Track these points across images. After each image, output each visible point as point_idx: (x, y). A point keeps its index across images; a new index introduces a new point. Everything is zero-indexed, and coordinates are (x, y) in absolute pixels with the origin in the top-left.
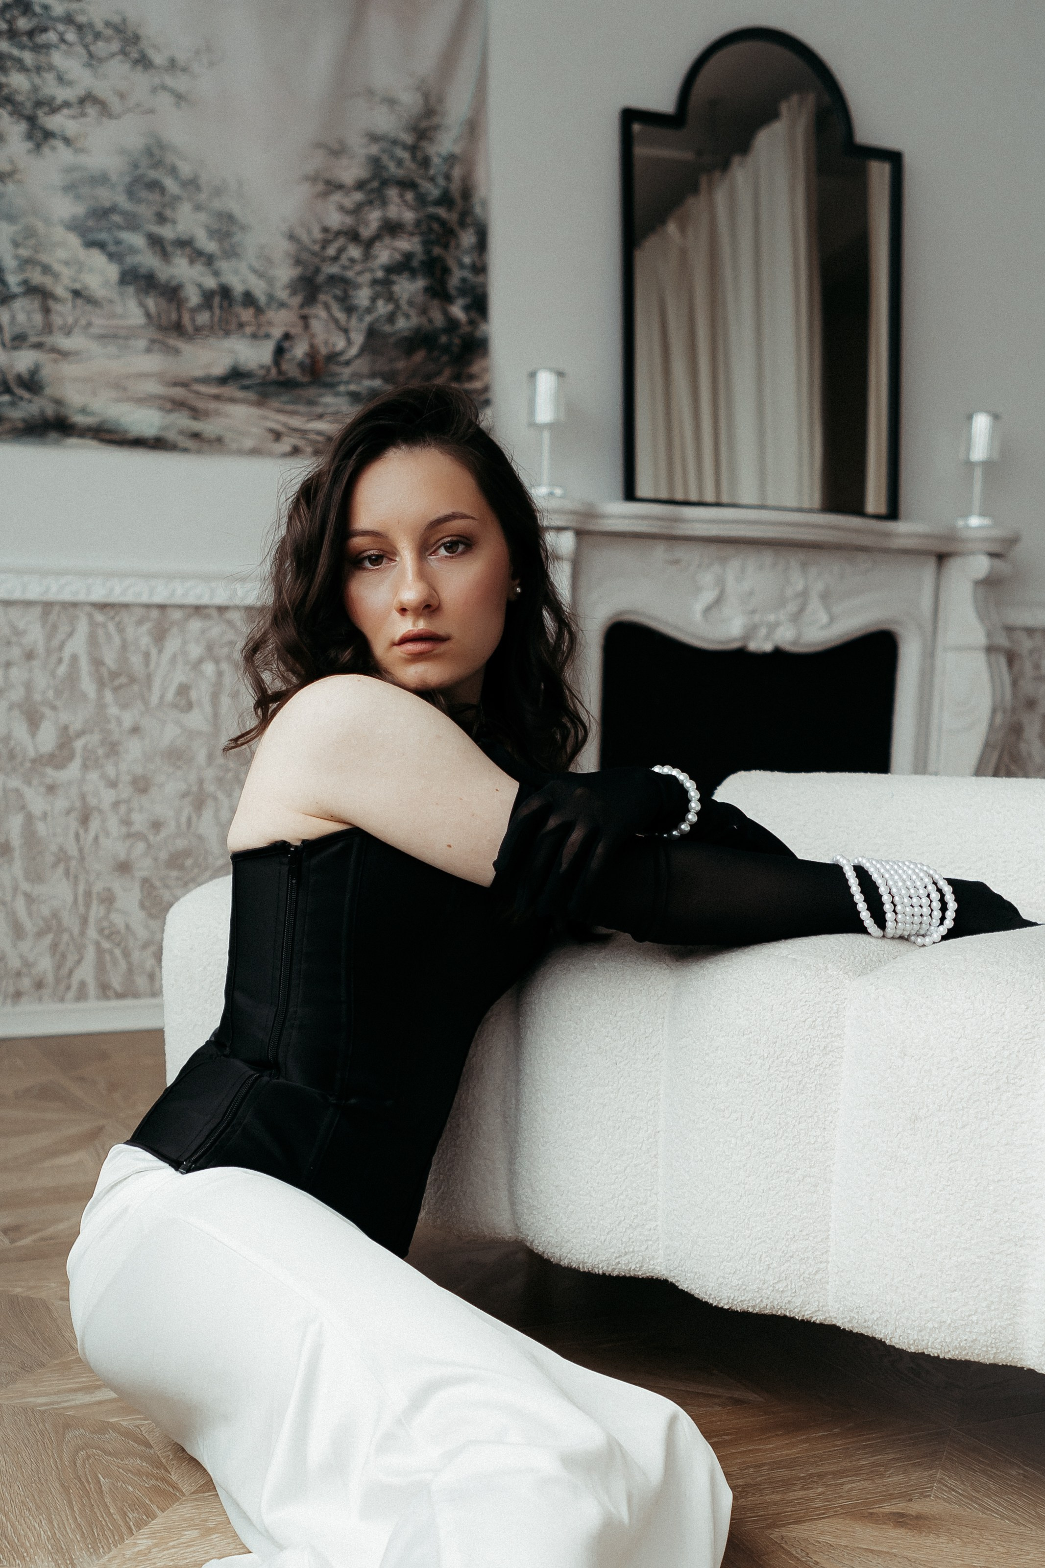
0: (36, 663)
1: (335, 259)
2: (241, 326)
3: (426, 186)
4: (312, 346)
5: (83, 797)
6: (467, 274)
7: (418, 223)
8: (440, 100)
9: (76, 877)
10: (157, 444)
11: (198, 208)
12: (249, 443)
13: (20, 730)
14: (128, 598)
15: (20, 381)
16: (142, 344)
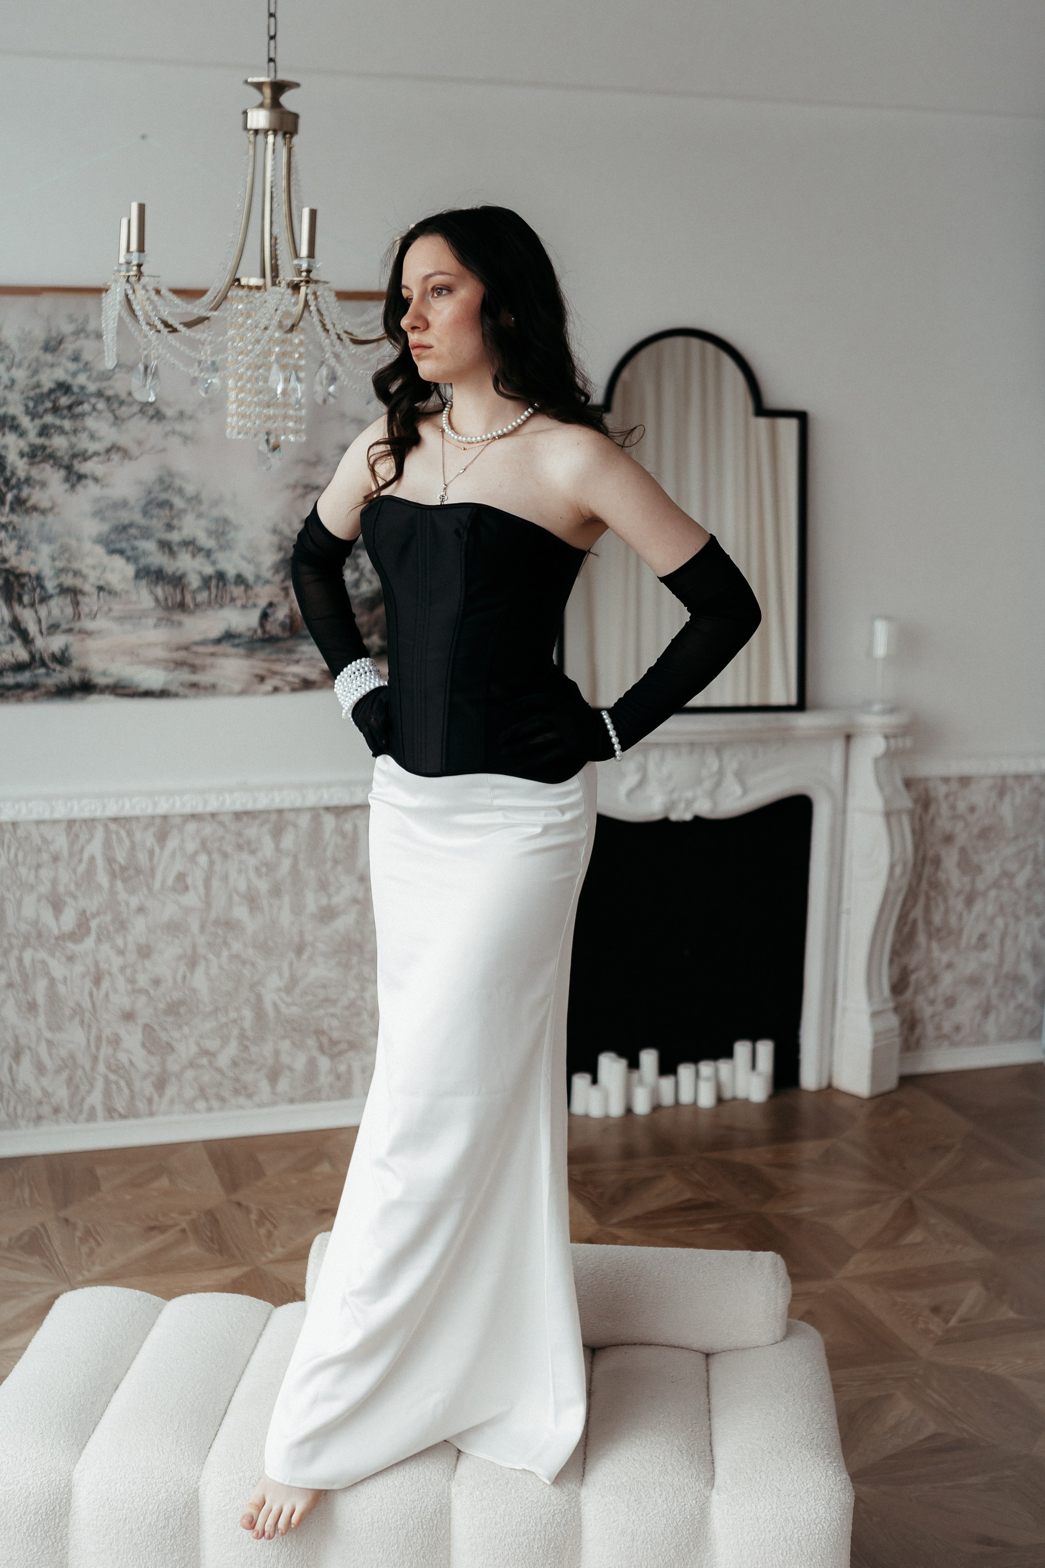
0: (61, 864)
2: (233, 600)
4: (292, 609)
5: (97, 964)
9: (89, 1026)
10: (163, 694)
11: (200, 516)
12: (237, 687)
13: (47, 916)
14: (137, 812)
15: (54, 658)
16: (151, 621)
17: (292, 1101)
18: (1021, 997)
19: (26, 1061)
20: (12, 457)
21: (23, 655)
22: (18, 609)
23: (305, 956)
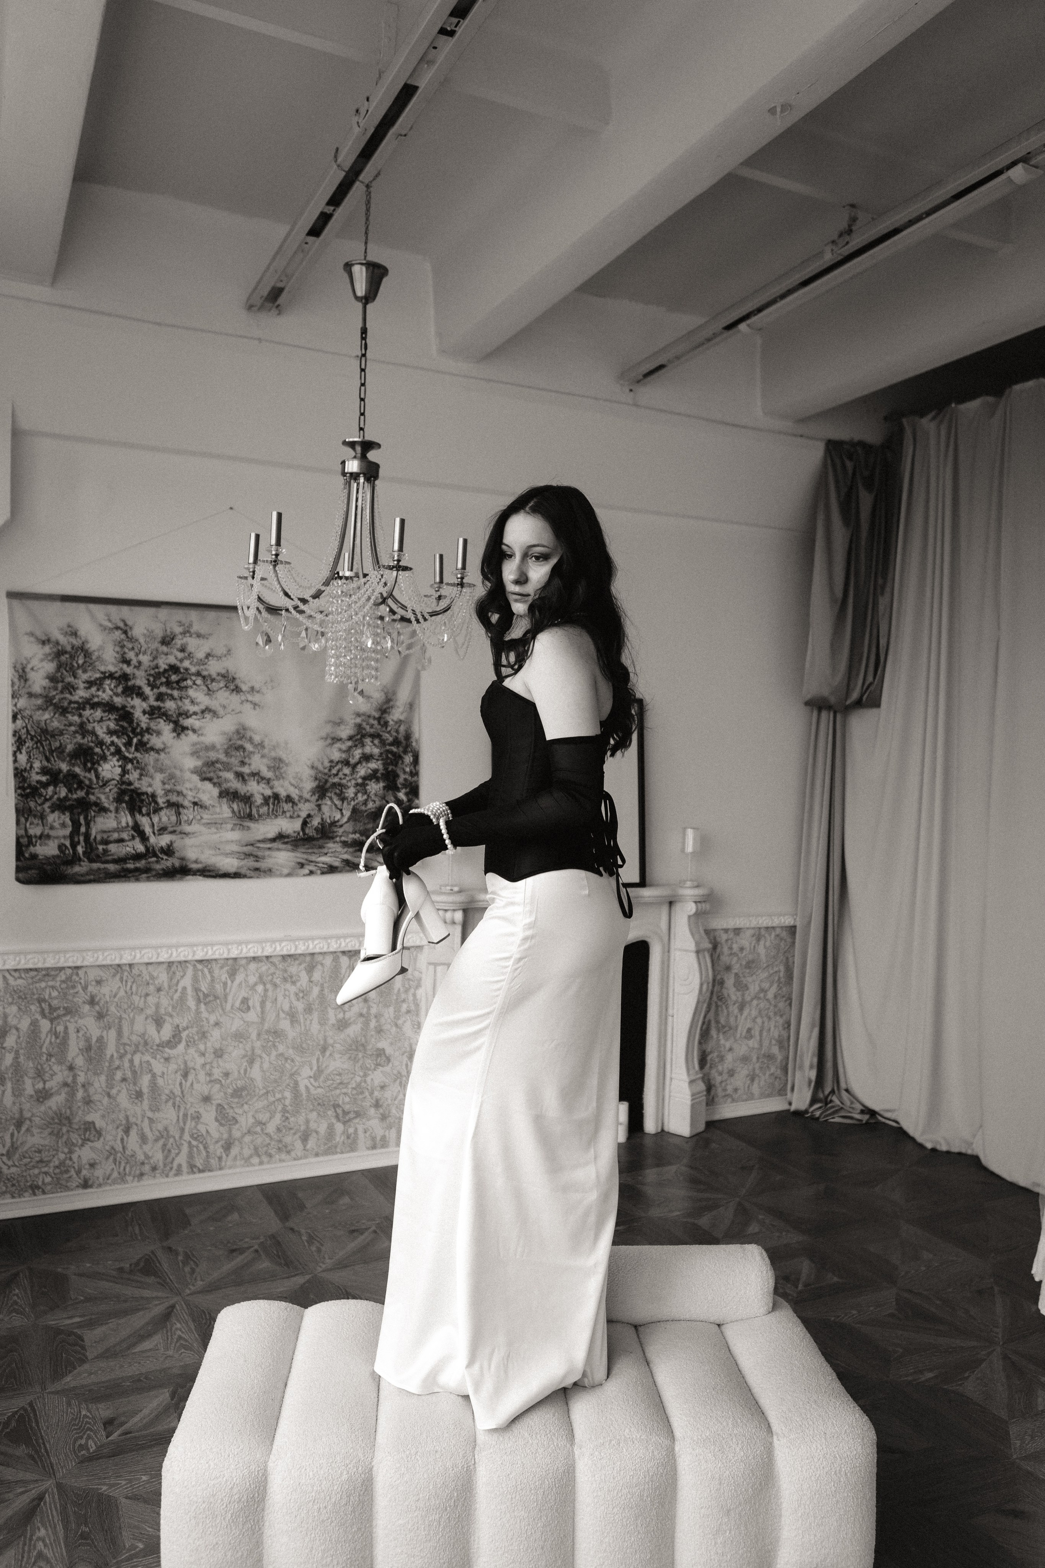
0: (162, 993)
1: (337, 775)
2: (284, 812)
3: (386, 736)
4: (322, 819)
5: (185, 1063)
6: (407, 776)
7: (381, 754)
8: (394, 693)
9: (179, 1106)
10: (236, 875)
11: (263, 756)
12: (286, 871)
13: (152, 1030)
14: (216, 956)
15: (162, 850)
16: (229, 826)
17: (317, 1155)
18: (773, 1070)
19: (133, 1132)
20: (138, 714)
21: (141, 848)
22: (138, 817)
23: (328, 1053)
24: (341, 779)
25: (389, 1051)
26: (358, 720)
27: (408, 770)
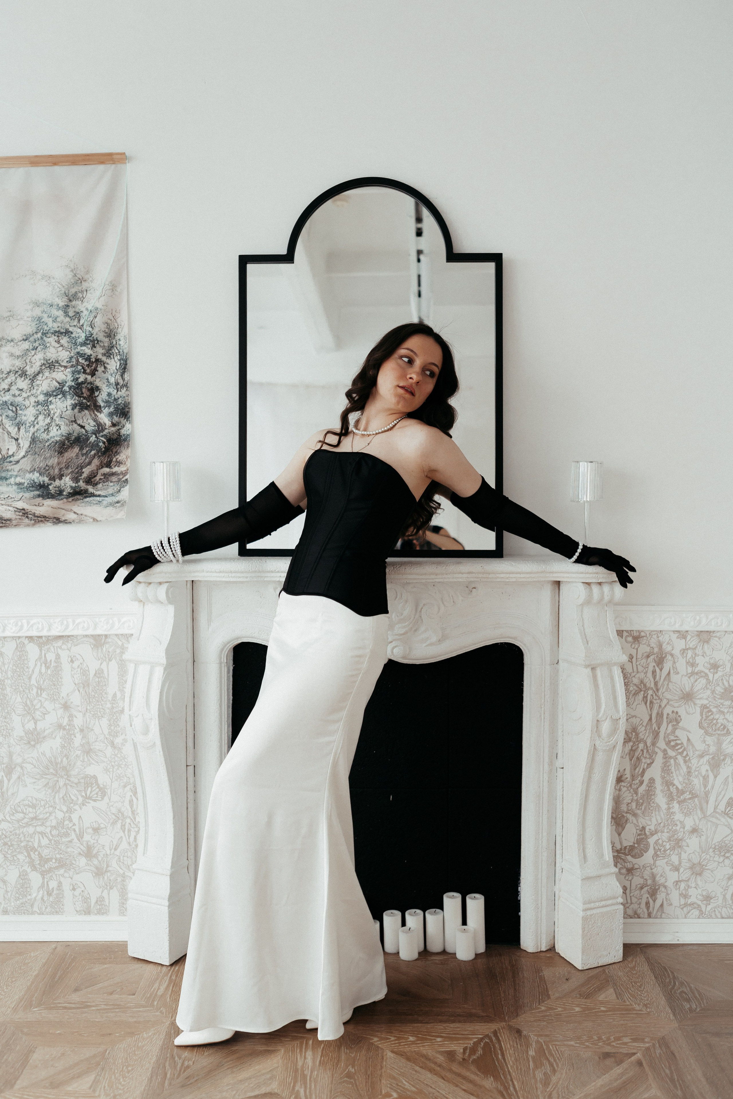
6: (112, 390)
23: (14, 777)
24: (14, 396)
25: (103, 779)
26: (37, 312)
27: (112, 380)
